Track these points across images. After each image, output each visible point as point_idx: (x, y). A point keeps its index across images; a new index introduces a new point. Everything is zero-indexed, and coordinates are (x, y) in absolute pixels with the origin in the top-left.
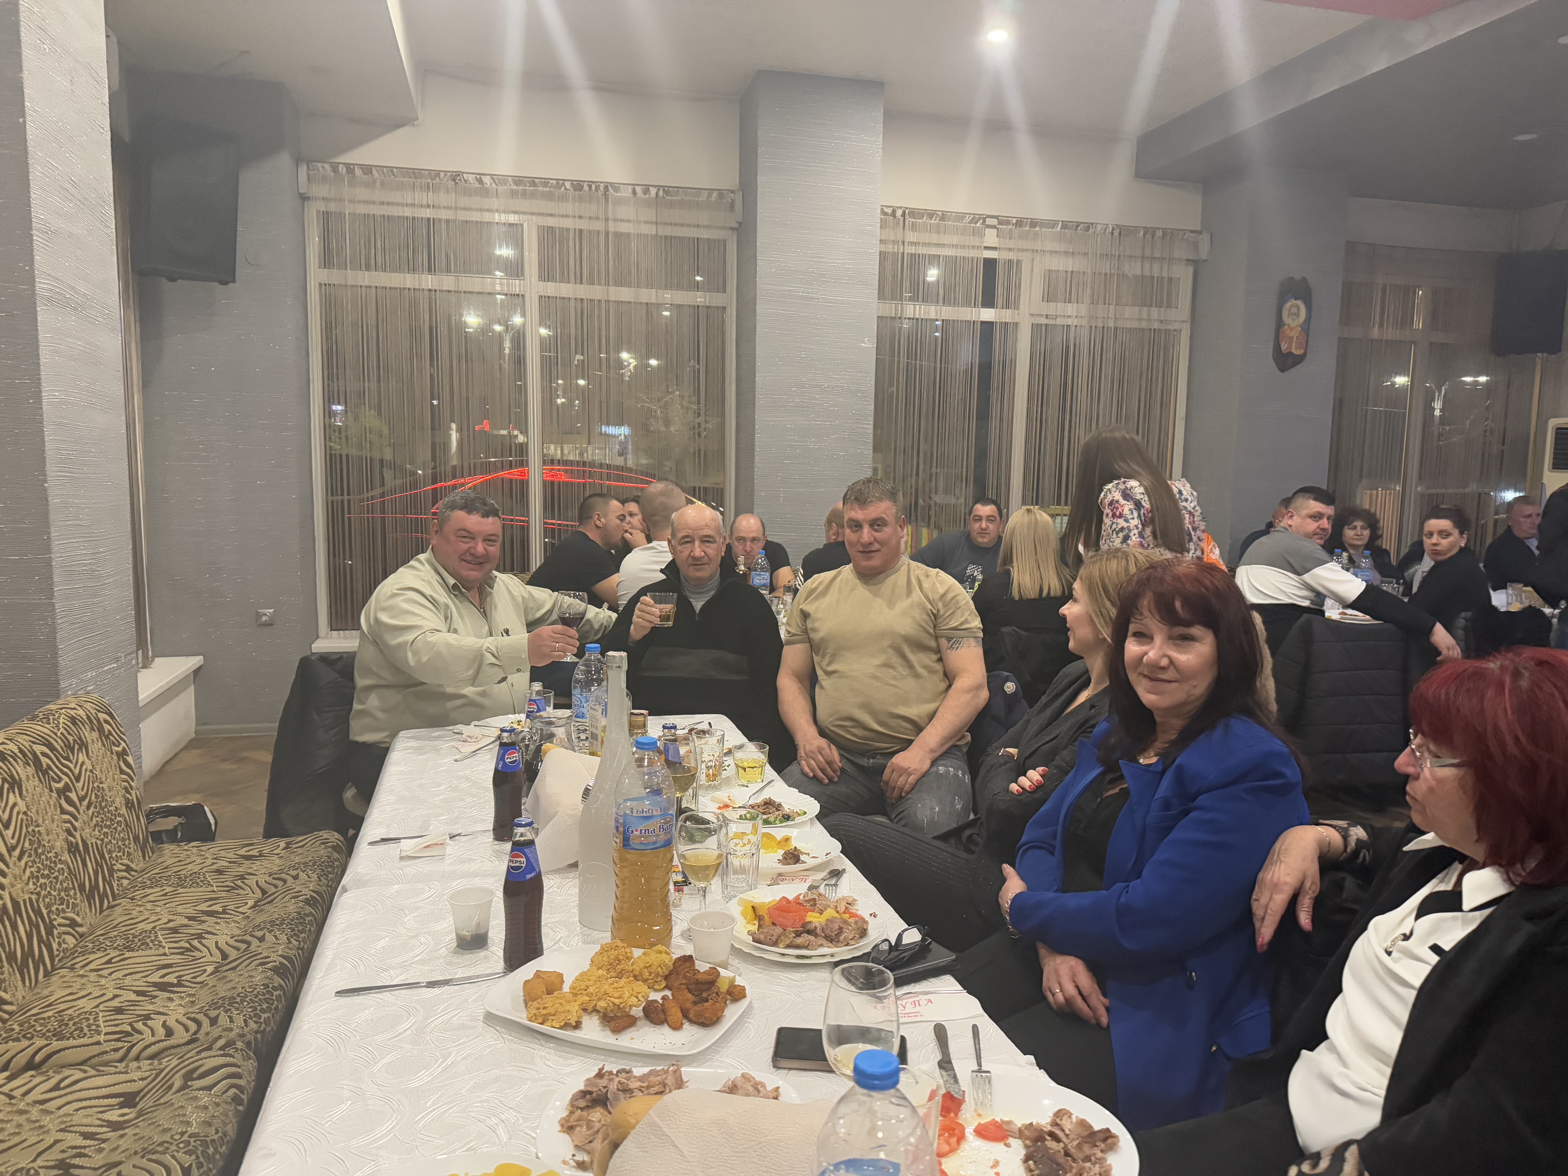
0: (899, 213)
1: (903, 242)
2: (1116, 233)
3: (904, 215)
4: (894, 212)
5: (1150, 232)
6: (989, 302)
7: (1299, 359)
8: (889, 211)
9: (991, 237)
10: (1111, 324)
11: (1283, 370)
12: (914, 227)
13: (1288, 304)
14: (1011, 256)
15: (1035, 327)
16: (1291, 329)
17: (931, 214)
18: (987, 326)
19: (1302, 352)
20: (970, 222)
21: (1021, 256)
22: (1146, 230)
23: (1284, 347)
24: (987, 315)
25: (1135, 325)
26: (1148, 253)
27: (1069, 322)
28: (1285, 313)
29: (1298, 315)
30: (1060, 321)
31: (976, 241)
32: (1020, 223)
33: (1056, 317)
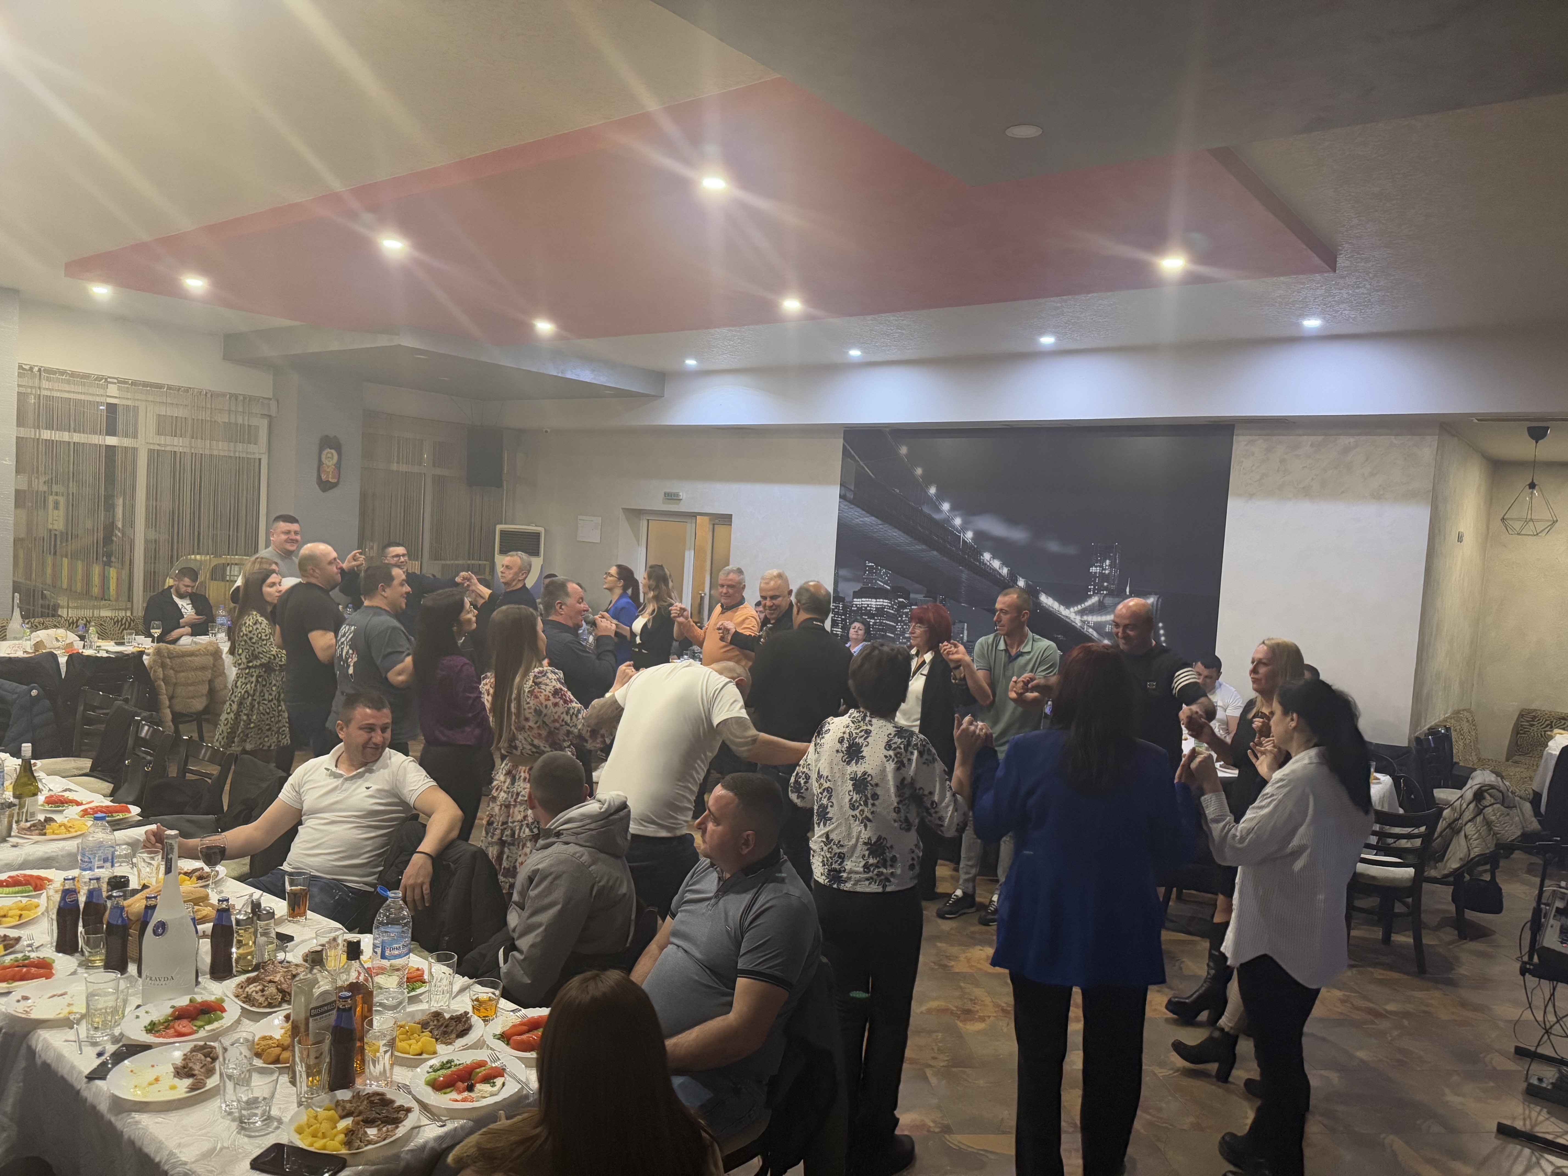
0: (36, 369)
1: (40, 388)
2: (209, 396)
3: (40, 370)
4: (31, 369)
5: (234, 397)
6: (111, 432)
7: (334, 485)
8: (27, 367)
9: (113, 390)
10: (207, 452)
11: (324, 490)
12: (48, 379)
13: (325, 452)
14: (129, 403)
15: (151, 452)
16: (328, 467)
17: (63, 373)
18: (111, 449)
19: (335, 481)
20: (95, 380)
21: (137, 403)
22: (231, 395)
23: (324, 477)
24: (111, 441)
25: (226, 454)
26: (233, 408)
27: (176, 449)
28: (323, 457)
29: (332, 458)
30: (168, 449)
31: (101, 392)
32: (134, 383)
33: (166, 446)
